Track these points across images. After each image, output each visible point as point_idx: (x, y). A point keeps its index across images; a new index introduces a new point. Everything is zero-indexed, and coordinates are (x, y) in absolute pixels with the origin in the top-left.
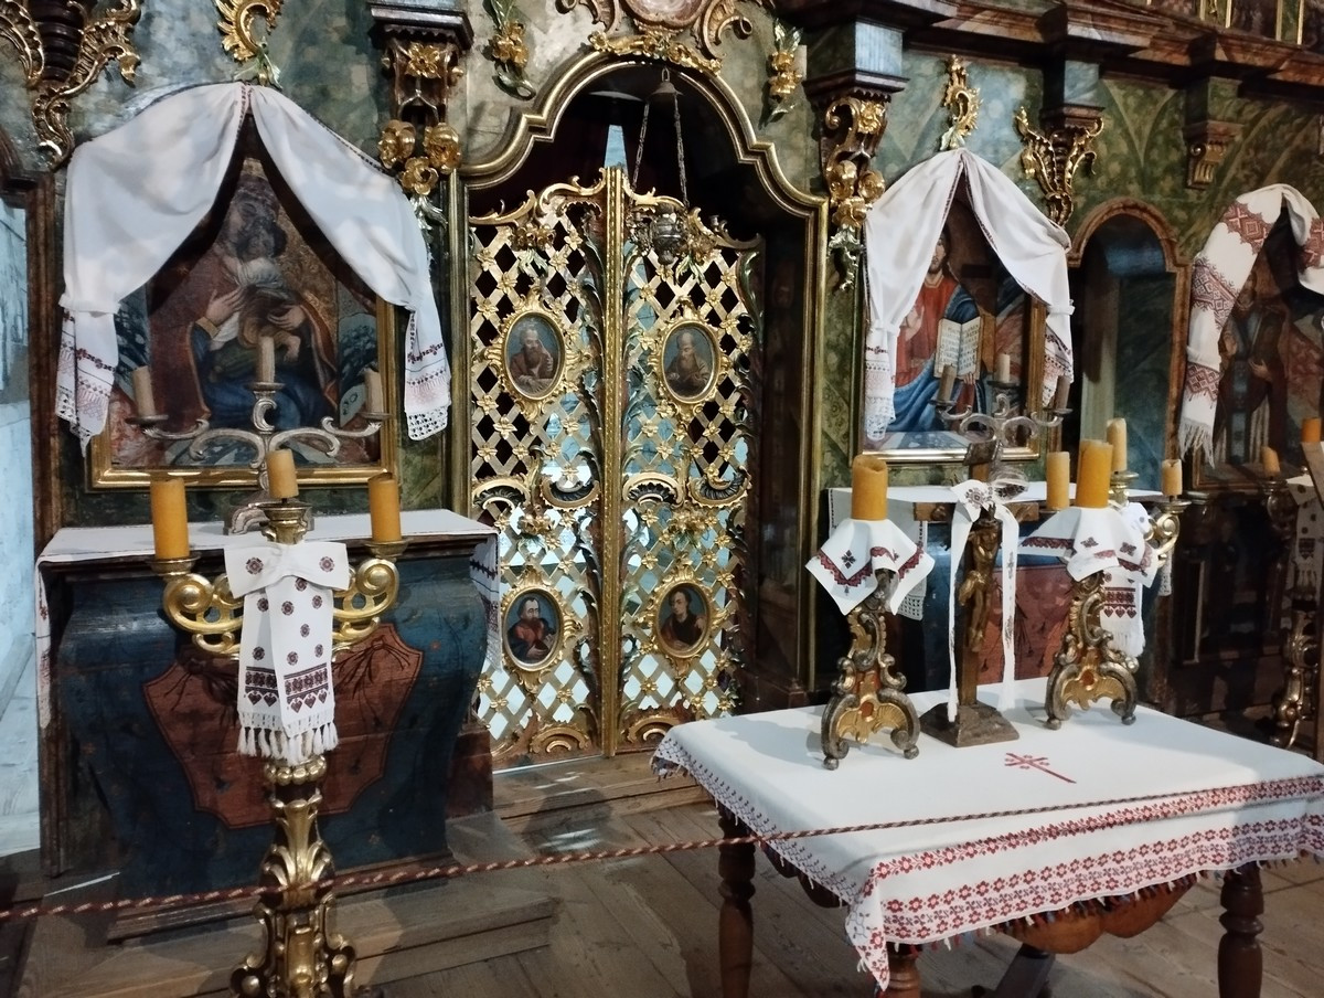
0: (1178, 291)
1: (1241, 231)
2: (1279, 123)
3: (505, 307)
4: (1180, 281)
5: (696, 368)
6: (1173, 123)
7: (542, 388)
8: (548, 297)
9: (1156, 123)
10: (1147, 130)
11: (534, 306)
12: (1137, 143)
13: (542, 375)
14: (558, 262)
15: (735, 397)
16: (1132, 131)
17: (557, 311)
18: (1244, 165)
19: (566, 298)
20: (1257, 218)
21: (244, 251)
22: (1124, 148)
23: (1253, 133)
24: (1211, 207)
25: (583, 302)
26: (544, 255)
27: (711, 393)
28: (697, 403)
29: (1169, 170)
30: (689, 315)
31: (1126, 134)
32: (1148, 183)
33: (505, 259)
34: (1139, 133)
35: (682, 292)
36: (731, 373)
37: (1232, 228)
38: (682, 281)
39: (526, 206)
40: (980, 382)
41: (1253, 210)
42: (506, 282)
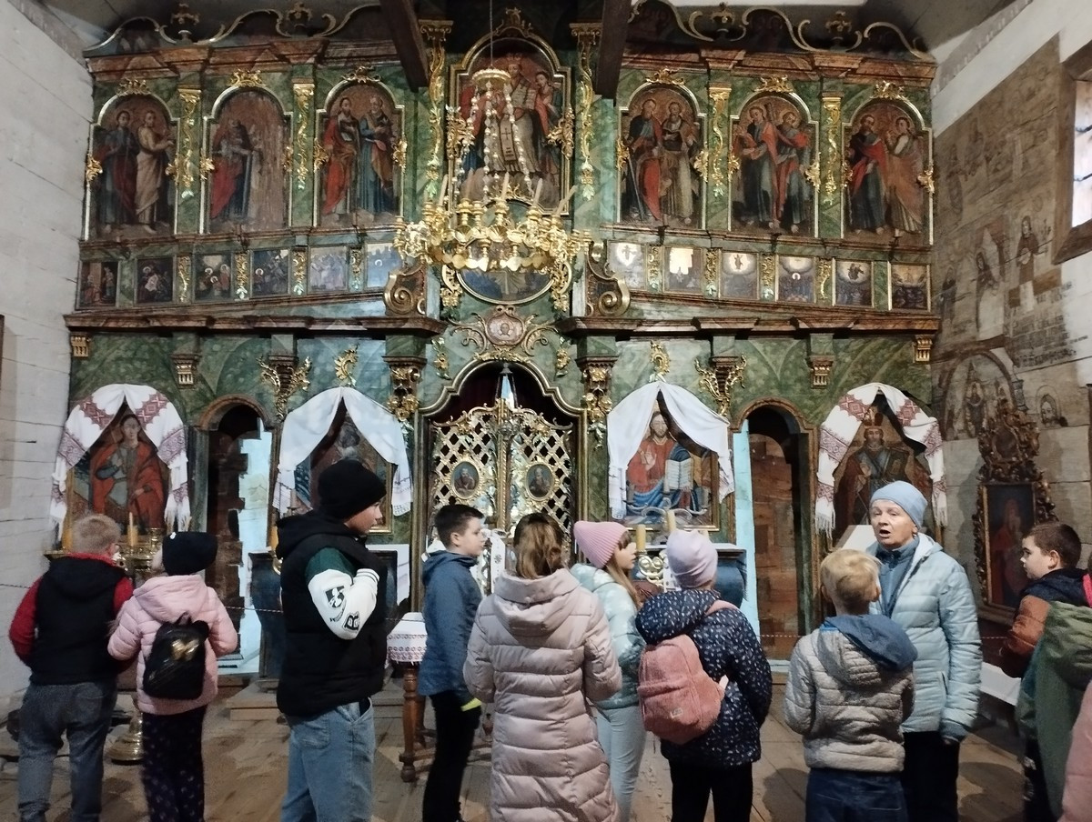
0: (810, 442)
1: (849, 410)
2: (880, 348)
3: (453, 459)
4: (810, 437)
5: (543, 484)
6: (798, 357)
7: (469, 494)
8: (473, 454)
9: (788, 357)
10: (781, 362)
11: (467, 458)
12: (774, 368)
13: (469, 488)
14: (478, 440)
15: (564, 498)
16: (770, 363)
17: (477, 462)
18: (853, 373)
19: (481, 455)
20: (860, 402)
21: (345, 445)
22: (766, 372)
23: (859, 356)
24: (831, 397)
25: (490, 456)
26: (471, 437)
27: (552, 496)
28: (544, 500)
29: (799, 380)
30: (540, 460)
31: (767, 364)
32: (783, 387)
33: (454, 440)
34: (775, 363)
35: (537, 450)
36: (562, 487)
37: (843, 408)
38: (536, 445)
39: (462, 418)
40: (694, 491)
41: (857, 398)
42: (454, 450)
